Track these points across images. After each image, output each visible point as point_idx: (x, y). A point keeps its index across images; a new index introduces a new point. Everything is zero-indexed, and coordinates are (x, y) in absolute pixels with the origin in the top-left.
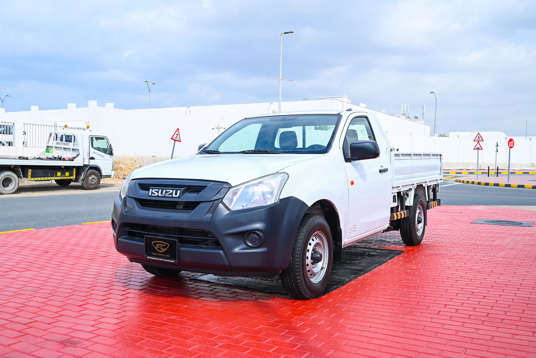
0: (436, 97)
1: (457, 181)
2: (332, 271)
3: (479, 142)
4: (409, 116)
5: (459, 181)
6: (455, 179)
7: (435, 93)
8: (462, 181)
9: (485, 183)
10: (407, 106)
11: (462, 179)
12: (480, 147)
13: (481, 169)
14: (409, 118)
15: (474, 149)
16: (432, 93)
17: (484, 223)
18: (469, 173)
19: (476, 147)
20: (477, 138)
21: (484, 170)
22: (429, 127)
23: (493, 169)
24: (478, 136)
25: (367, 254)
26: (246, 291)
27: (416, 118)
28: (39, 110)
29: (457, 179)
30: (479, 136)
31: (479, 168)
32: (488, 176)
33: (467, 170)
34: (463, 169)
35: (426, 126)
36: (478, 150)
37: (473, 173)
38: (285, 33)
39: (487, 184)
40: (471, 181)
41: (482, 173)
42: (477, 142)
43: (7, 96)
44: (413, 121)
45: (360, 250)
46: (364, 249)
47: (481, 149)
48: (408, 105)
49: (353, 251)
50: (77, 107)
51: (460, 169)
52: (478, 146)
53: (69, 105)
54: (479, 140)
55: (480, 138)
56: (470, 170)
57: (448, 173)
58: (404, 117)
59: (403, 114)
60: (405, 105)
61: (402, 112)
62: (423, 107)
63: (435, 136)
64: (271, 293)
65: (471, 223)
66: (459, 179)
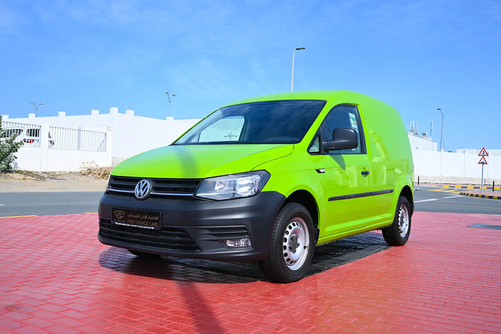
0: (443, 113)
1: (461, 194)
2: (312, 260)
3: (484, 157)
4: (417, 133)
5: (463, 194)
6: (459, 192)
7: (442, 110)
8: (466, 194)
9: (489, 196)
10: (415, 122)
11: (466, 192)
12: (485, 162)
13: (486, 185)
14: (417, 134)
15: (479, 163)
16: (439, 109)
17: (481, 227)
18: (474, 188)
19: (481, 162)
20: (482, 153)
21: (489, 185)
22: (436, 144)
23: (499, 185)
24: (482, 151)
25: (354, 247)
26: (218, 273)
27: (424, 135)
28: (66, 115)
29: (462, 192)
30: (484, 151)
31: (484, 184)
32: (493, 191)
33: (472, 184)
34: (468, 184)
35: (434, 142)
36: (483, 164)
37: (479, 188)
38: (297, 49)
39: (491, 197)
40: (475, 194)
41: (487, 188)
42: (482, 156)
43: (41, 104)
44: (421, 137)
45: (347, 244)
46: (351, 244)
47: (486, 163)
48: (417, 122)
49: (340, 244)
50: (100, 113)
51: (465, 184)
52: (483, 160)
53: (93, 111)
54: (484, 155)
55: (485, 153)
56: (475, 185)
57: (454, 187)
58: (412, 133)
59: (412, 130)
60: (414, 122)
61: (411, 129)
62: (431, 125)
63: (440, 150)
64: (244, 276)
65: (467, 227)
66: (463, 192)
